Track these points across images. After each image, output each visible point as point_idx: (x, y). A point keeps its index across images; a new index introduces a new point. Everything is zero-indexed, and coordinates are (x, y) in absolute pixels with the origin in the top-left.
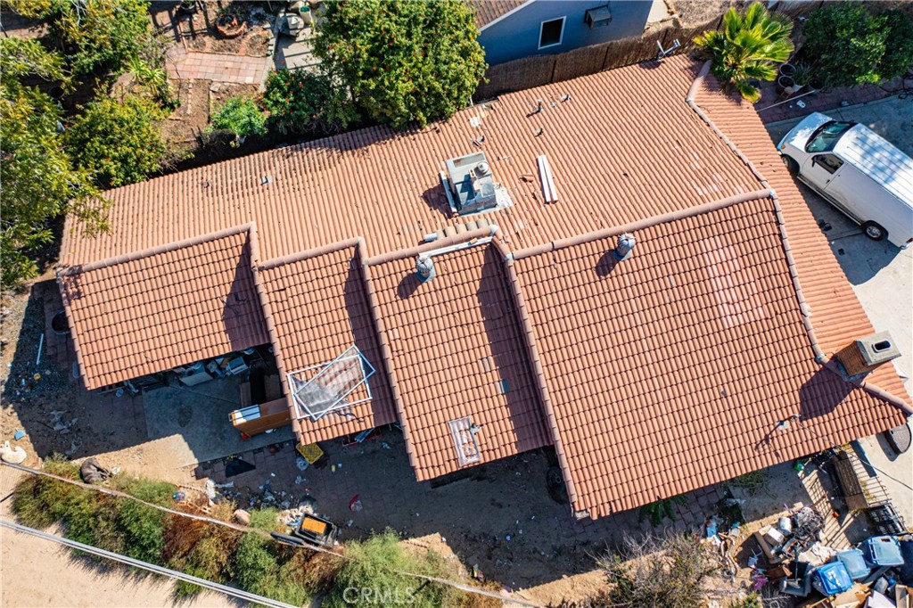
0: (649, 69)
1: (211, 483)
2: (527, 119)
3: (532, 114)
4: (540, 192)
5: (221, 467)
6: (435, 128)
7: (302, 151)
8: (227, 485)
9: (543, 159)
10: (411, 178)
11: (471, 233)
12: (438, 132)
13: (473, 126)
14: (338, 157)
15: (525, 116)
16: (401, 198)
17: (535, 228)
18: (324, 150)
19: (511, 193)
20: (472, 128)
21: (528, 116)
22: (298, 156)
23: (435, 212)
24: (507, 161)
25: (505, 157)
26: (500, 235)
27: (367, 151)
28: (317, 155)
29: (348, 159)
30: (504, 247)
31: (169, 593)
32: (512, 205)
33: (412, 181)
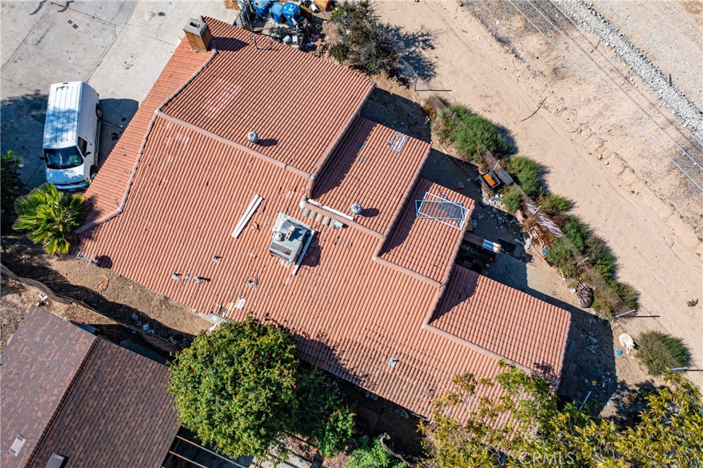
0: (110, 258)
1: (526, 247)
2: (212, 279)
3: (206, 279)
4: (258, 210)
5: (517, 252)
6: (266, 320)
7: (355, 373)
8: (518, 241)
9: (235, 234)
10: (313, 286)
11: (317, 210)
12: (268, 315)
13: (244, 301)
14: (338, 345)
15: (210, 282)
16: (330, 272)
17: (283, 188)
18: (342, 362)
19: (272, 223)
20: (247, 300)
21: (209, 280)
22: (360, 371)
23: (321, 245)
24: (253, 251)
25: (252, 254)
26: (304, 197)
27: (318, 336)
28: (348, 361)
29: (333, 338)
30: (309, 186)
31: (575, 209)
32: (280, 213)
33: (314, 283)
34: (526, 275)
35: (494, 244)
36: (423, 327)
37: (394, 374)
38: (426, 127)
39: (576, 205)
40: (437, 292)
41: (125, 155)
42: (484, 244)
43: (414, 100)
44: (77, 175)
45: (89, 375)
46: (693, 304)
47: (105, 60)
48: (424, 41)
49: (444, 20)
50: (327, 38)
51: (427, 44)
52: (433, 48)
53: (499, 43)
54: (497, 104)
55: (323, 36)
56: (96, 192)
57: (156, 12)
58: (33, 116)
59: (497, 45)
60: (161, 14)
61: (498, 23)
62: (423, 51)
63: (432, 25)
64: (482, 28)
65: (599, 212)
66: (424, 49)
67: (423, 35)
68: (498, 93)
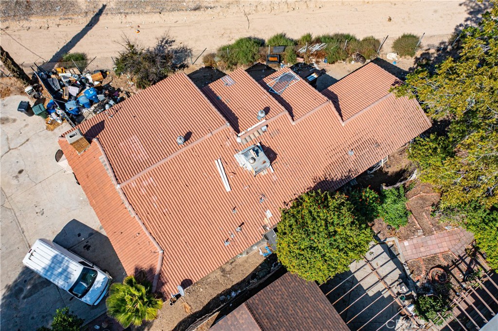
0: (186, 279)
1: (317, 68)
2: (243, 221)
3: (241, 225)
4: (224, 166)
6: (287, 205)
7: (344, 176)
8: (312, 70)
9: (228, 189)
10: (286, 166)
11: (248, 134)
12: (285, 203)
13: (268, 210)
14: (326, 175)
15: (245, 223)
16: (285, 152)
17: (222, 144)
18: (335, 179)
19: (237, 164)
20: (269, 209)
21: (243, 223)
22: (346, 173)
23: (268, 146)
24: (245, 186)
25: (246, 188)
26: (235, 136)
27: (314, 182)
28: (336, 175)
29: (321, 175)
30: (232, 129)
31: (313, 35)
32: (235, 156)
33: (285, 164)
34: (332, 78)
35: (312, 75)
36: (343, 125)
37: (357, 157)
38: (218, 72)
39: (311, 33)
40: (331, 106)
41: (122, 233)
42: (309, 80)
43: (198, 69)
44: (102, 281)
45: (265, 322)
46: (390, 19)
47: (23, 226)
48: (166, 42)
49: (161, 27)
50: (122, 88)
51: (170, 43)
52: (174, 41)
53: (197, 11)
54: (231, 33)
55: (119, 90)
56: (134, 265)
57: (17, 174)
58: (24, 298)
59: (197, 12)
60: (20, 172)
61: (185, 4)
62: (172, 47)
63: (160, 33)
64: (182, 13)
65: (321, 27)
66: (171, 46)
67: (162, 42)
68: (224, 29)
